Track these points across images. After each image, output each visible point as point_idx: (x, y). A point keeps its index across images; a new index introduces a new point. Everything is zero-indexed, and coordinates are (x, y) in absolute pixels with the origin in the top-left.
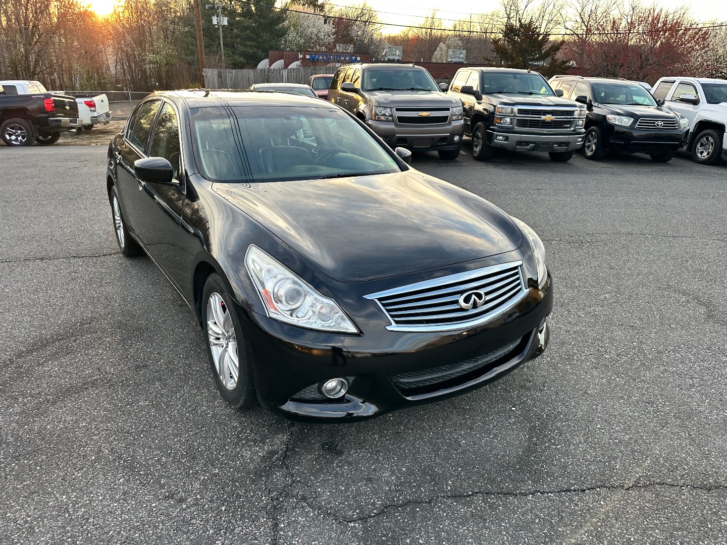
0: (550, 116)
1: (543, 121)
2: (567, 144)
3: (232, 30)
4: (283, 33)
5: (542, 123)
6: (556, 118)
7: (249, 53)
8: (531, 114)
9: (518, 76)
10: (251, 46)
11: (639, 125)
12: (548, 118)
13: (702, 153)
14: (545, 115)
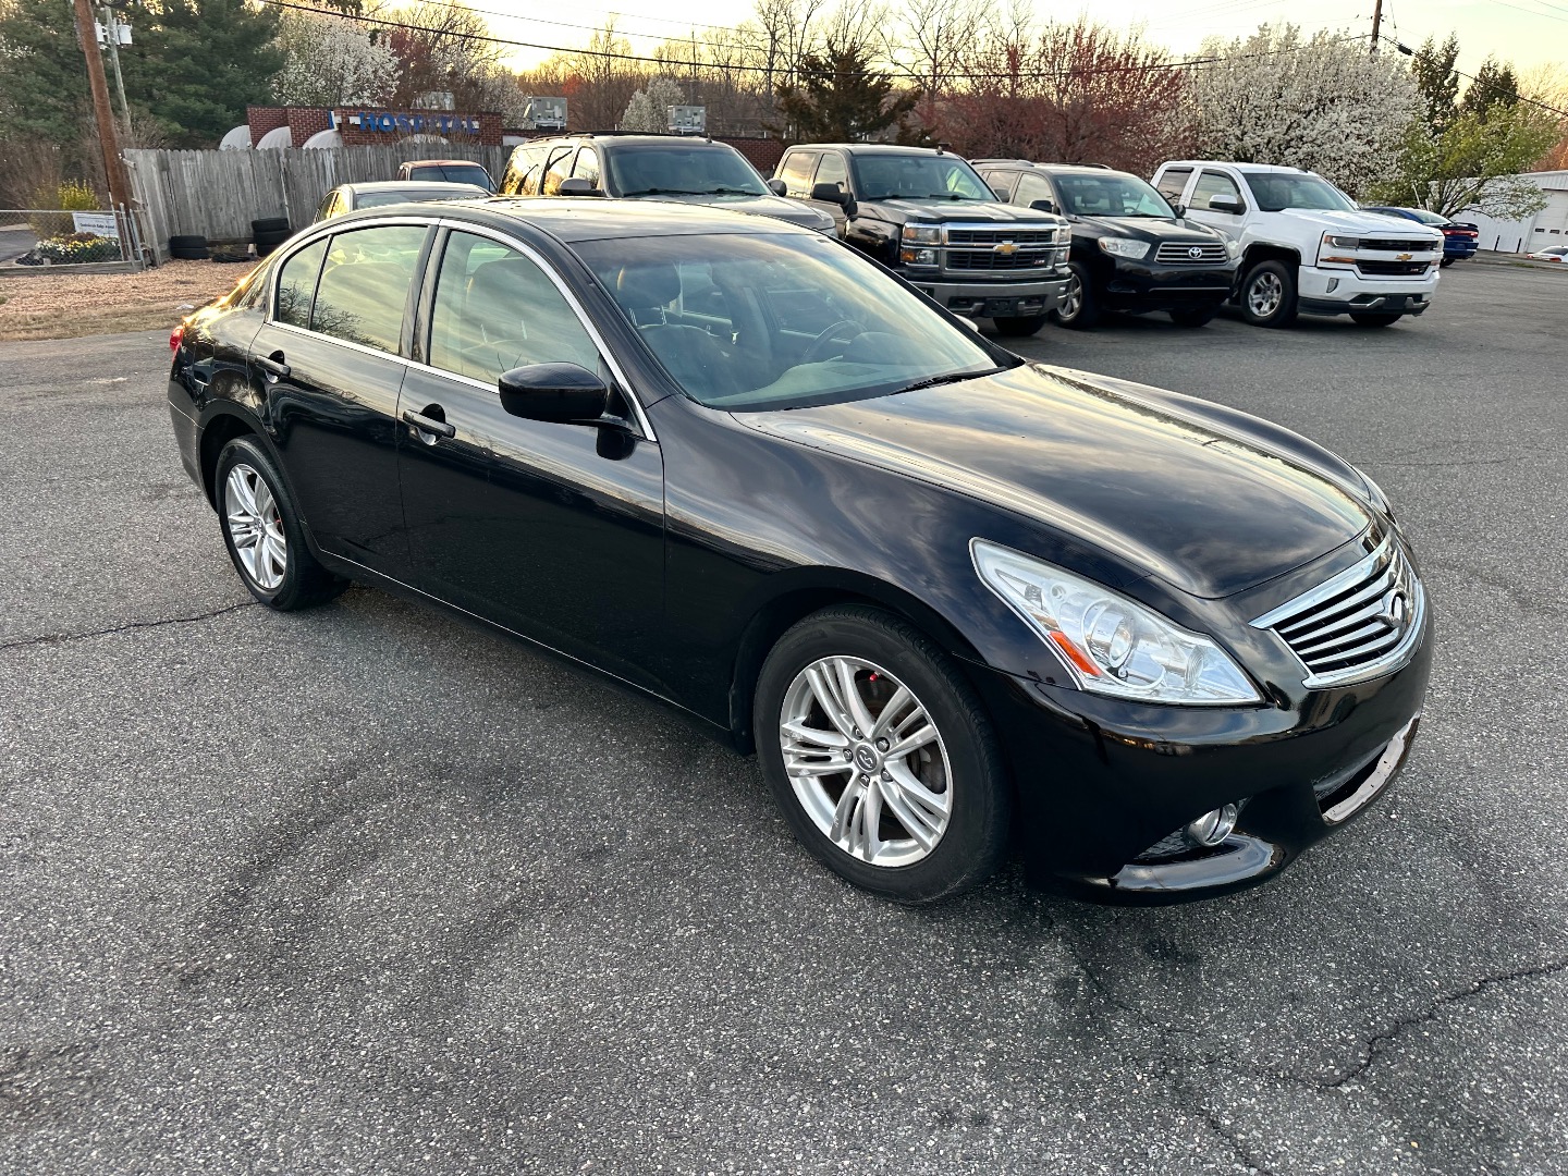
0: (1010, 242)
1: (998, 254)
2: (1041, 299)
3: (142, 55)
4: (275, 64)
5: (995, 258)
6: (1022, 247)
7: (194, 111)
8: (975, 241)
9: (922, 162)
10: (197, 95)
11: (1160, 256)
12: (1006, 246)
13: (1259, 306)
14: (1000, 241)
